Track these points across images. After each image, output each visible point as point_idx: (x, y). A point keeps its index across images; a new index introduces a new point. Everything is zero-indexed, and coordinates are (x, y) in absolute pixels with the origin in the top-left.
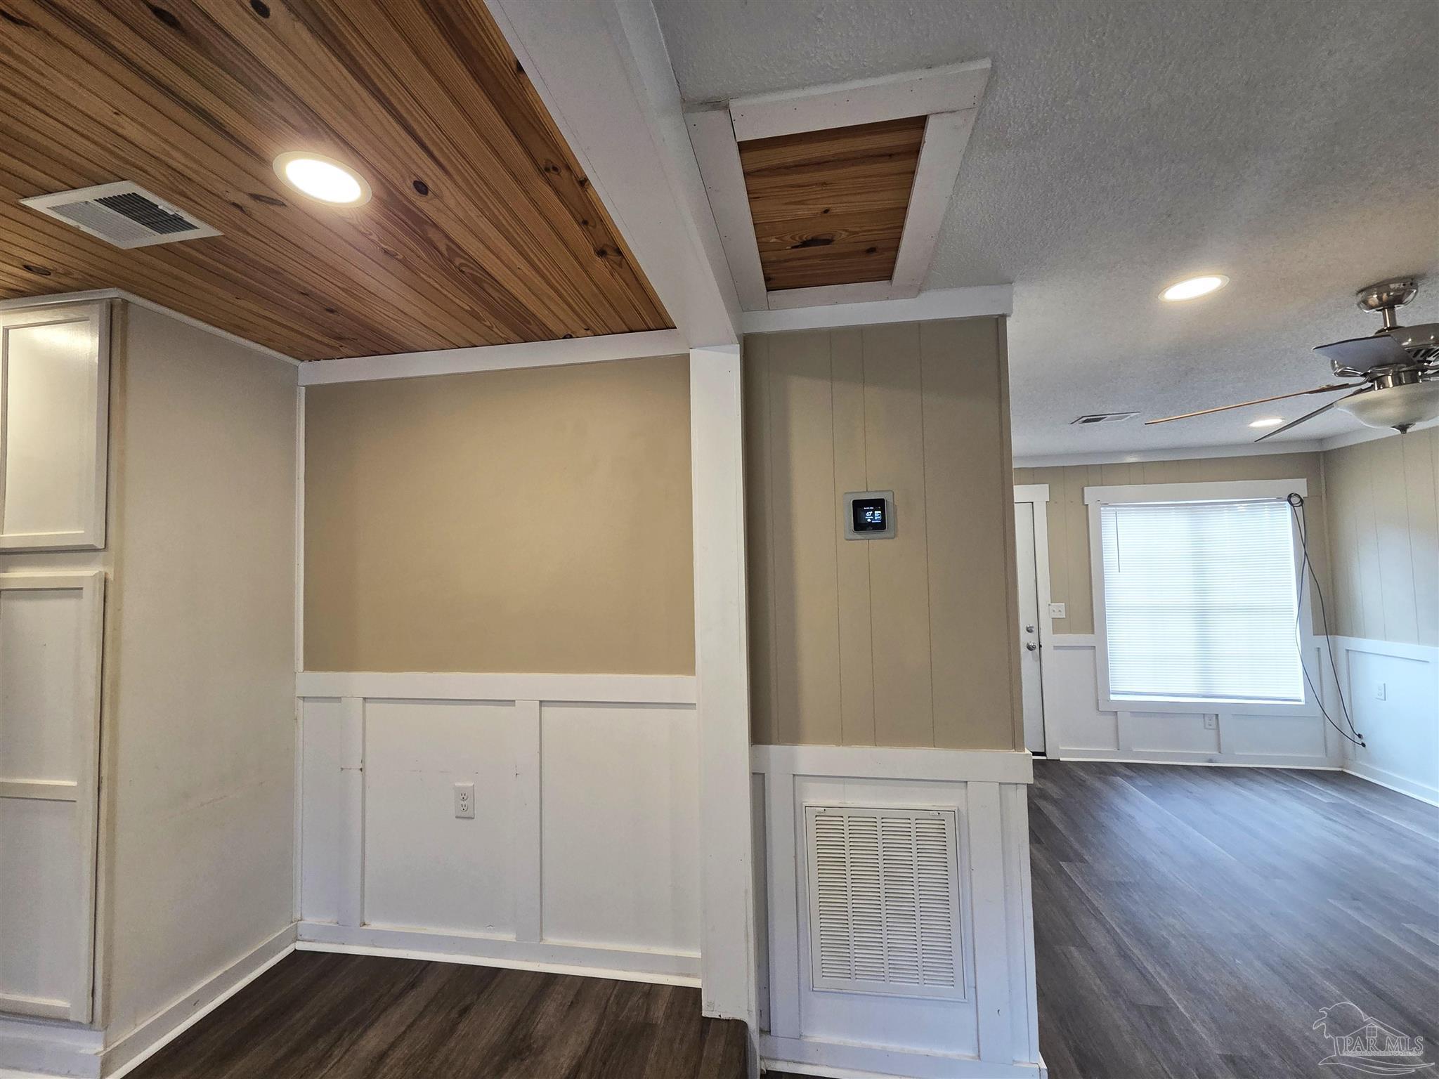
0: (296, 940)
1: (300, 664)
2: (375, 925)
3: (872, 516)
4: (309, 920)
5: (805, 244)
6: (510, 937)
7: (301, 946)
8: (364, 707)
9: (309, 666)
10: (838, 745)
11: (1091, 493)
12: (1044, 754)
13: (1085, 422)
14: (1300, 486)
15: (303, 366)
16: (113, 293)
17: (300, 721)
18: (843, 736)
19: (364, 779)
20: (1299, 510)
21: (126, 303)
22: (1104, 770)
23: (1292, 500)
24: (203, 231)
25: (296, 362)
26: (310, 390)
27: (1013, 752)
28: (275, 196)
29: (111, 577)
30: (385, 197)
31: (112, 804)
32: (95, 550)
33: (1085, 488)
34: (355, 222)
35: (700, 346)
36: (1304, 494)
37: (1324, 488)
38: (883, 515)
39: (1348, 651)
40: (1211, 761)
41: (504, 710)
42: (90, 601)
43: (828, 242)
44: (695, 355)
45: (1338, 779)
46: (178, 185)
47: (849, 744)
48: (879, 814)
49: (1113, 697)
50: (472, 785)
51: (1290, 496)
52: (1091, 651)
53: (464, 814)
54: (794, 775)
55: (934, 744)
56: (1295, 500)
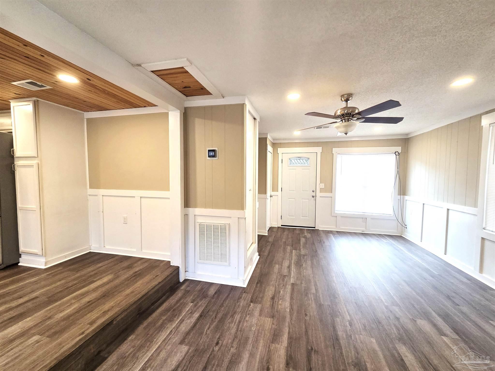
0: (90, 250)
1: (89, 188)
2: (107, 247)
3: (212, 154)
4: (93, 245)
5: (185, 88)
6: (135, 250)
7: (91, 251)
8: (103, 198)
9: (91, 187)
10: (204, 208)
11: (335, 150)
12: (315, 228)
13: (317, 128)
14: (399, 149)
15: (85, 113)
16: (35, 99)
17: (89, 200)
18: (205, 206)
19: (103, 214)
20: (398, 157)
21: (38, 101)
22: (328, 233)
23: (396, 153)
24: (48, 87)
25: (83, 112)
26: (88, 119)
27: (242, 211)
28: (58, 81)
29: (39, 163)
30: (82, 81)
31: (43, 212)
32: (36, 157)
33: (333, 148)
34: (80, 85)
35: (171, 111)
36: (400, 152)
37: (406, 150)
38: (215, 154)
39: (406, 200)
40: (363, 231)
41: (133, 199)
42: (35, 169)
43: (190, 87)
44: (169, 112)
45: (399, 238)
46: (40, 80)
47: (207, 208)
48: (212, 224)
49: (336, 212)
50: (126, 216)
51: (395, 152)
52: (330, 198)
53: (125, 223)
54: (195, 215)
55: (225, 208)
56: (397, 153)
